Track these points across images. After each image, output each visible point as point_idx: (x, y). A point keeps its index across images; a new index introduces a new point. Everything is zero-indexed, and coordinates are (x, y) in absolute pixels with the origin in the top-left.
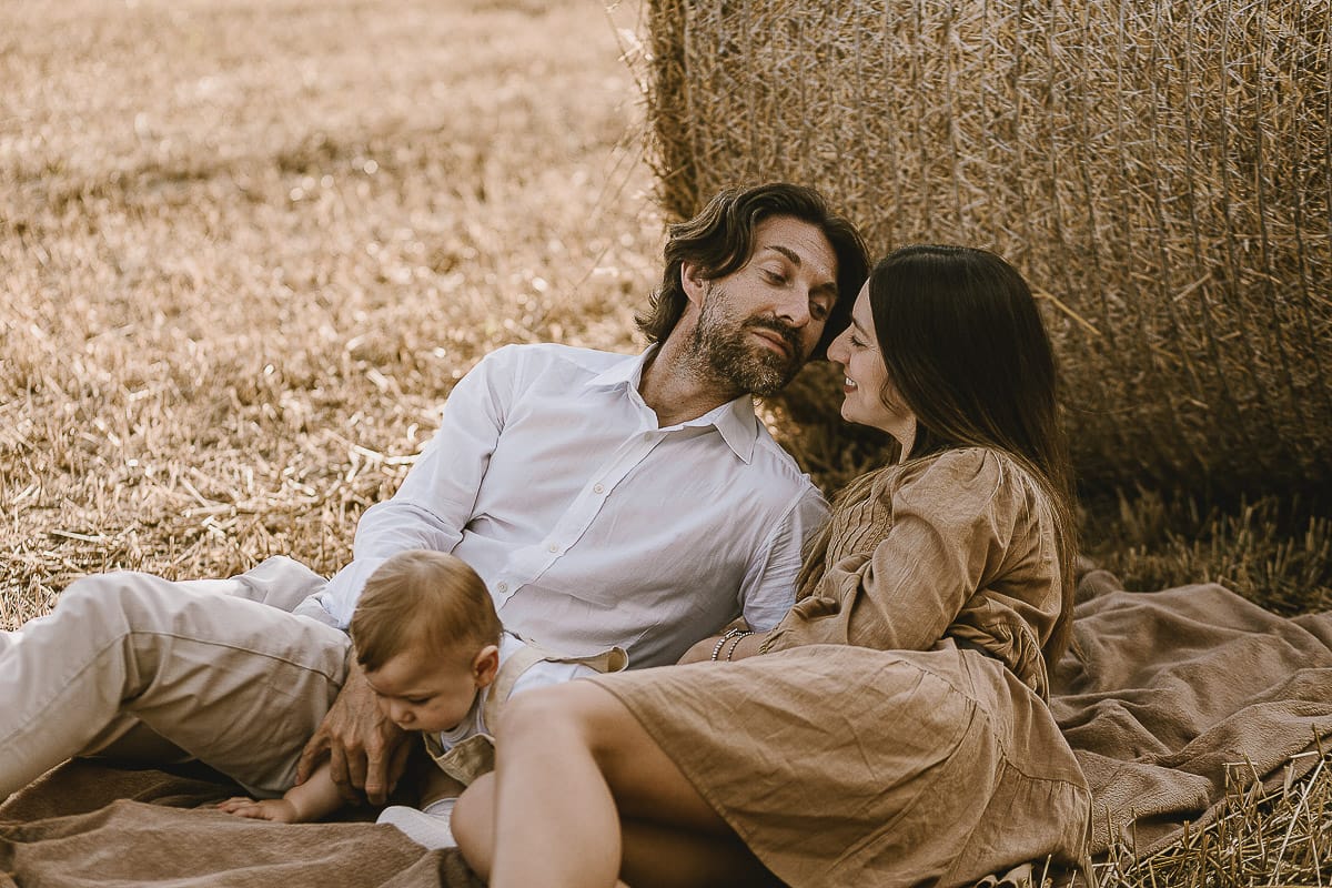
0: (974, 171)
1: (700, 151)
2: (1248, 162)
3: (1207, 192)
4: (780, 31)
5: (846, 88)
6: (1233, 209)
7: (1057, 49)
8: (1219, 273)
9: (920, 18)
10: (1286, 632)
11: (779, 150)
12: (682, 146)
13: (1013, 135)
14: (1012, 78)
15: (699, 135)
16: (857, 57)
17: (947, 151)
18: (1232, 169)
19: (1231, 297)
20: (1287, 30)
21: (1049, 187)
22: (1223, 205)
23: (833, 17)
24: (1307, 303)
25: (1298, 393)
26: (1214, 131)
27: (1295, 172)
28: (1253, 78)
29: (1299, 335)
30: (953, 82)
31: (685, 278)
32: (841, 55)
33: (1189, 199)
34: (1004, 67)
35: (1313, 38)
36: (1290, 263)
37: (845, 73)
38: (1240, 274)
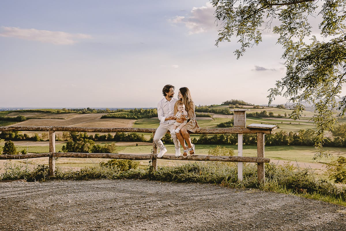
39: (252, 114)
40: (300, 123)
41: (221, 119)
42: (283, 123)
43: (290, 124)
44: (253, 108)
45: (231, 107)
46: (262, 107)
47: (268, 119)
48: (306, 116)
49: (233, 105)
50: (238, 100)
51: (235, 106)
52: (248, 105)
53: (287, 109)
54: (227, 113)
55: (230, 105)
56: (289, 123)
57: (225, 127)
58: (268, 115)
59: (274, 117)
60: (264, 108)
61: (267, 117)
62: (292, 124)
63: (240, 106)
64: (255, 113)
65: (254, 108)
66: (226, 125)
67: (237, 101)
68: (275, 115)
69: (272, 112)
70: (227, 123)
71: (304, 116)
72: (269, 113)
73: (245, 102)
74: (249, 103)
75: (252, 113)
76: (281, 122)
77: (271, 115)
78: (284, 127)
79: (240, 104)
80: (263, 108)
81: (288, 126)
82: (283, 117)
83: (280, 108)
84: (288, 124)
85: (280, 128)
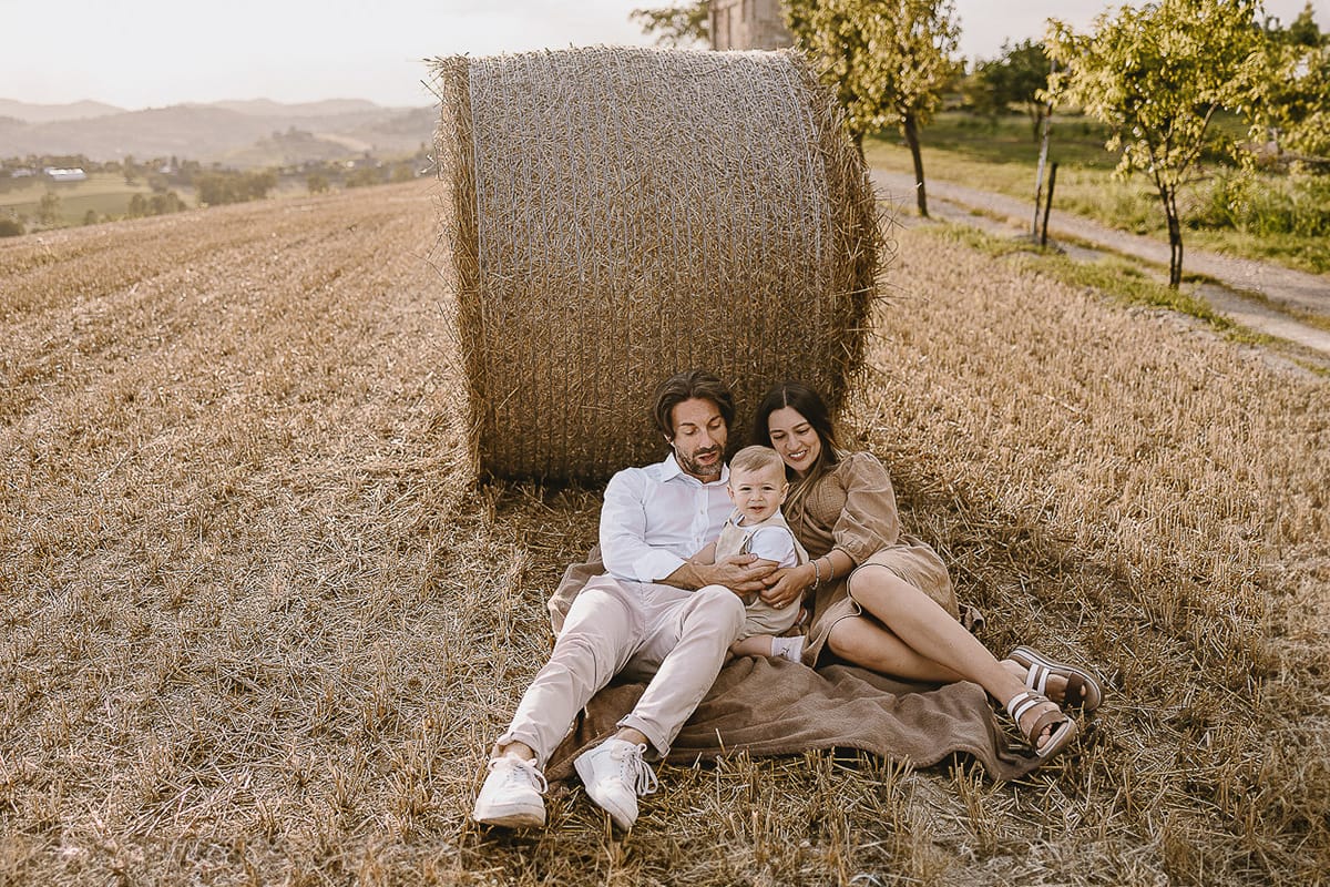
0: (638, 352)
1: (489, 363)
2: (758, 332)
3: (742, 346)
4: (537, 304)
5: (575, 326)
6: (751, 351)
7: (678, 296)
8: (742, 377)
9: (614, 291)
12: (481, 363)
13: (659, 335)
14: (659, 311)
15: (489, 355)
16: (581, 311)
17: (626, 346)
18: (752, 335)
19: (744, 386)
20: (774, 278)
21: (673, 354)
22: (747, 350)
23: (568, 295)
26: (746, 321)
27: (777, 334)
28: (762, 298)
30: (631, 316)
32: (572, 311)
33: (734, 350)
34: (654, 308)
35: (784, 280)
36: (771, 369)
37: (574, 319)
38: (750, 376)
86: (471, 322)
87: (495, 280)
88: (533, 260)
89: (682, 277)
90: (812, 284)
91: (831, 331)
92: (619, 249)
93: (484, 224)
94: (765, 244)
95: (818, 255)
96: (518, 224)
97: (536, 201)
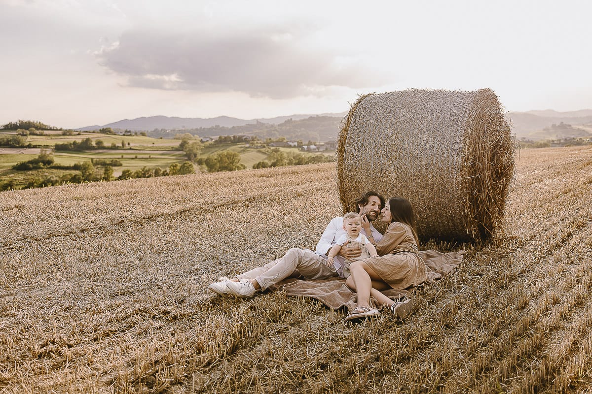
0: (390, 193)
1: (346, 192)
2: (432, 189)
3: (426, 194)
4: (359, 173)
7: (403, 174)
8: (428, 206)
9: (382, 171)
10: (445, 255)
11: (359, 191)
12: (343, 191)
13: (396, 187)
14: (396, 179)
15: (346, 189)
16: (372, 177)
17: (386, 190)
18: (430, 190)
19: (430, 209)
20: (438, 170)
22: (429, 196)
23: (368, 171)
24: (441, 209)
25: (439, 223)
26: (427, 185)
27: (439, 191)
28: (433, 177)
29: (440, 214)
30: (387, 180)
31: (359, 206)
32: (369, 177)
33: (424, 195)
35: (441, 172)
36: (438, 204)
37: (370, 179)
38: (431, 206)
39: (66, 145)
40: (152, 156)
41: (12, 156)
42: (125, 156)
43: (136, 158)
44: (61, 134)
45: (22, 133)
46: (77, 133)
47: (97, 151)
48: (154, 145)
49: (26, 129)
50: (32, 121)
51: (28, 132)
52: (51, 129)
53: (119, 135)
54: (18, 145)
55: (20, 131)
56: (134, 156)
57: (30, 169)
58: (95, 145)
59: (104, 148)
60: (82, 133)
61: (93, 148)
62: (139, 159)
63: (38, 132)
64: (72, 143)
65: (64, 134)
66: (31, 166)
67: (29, 122)
68: (106, 144)
69: (101, 139)
70: (30, 162)
71: (151, 145)
72: (95, 143)
73: (45, 124)
74: (52, 126)
75: (66, 143)
76: (120, 156)
77: (100, 146)
78: (129, 163)
79: (37, 128)
80: (79, 134)
81: (133, 161)
82: (120, 147)
83: (108, 134)
84: (133, 159)
85: (124, 165)
86: (341, 177)
87: (348, 164)
88: (358, 159)
89: (404, 168)
90: (452, 173)
91: (460, 192)
92: (384, 157)
93: (347, 147)
94: (435, 158)
95: (455, 163)
96: (356, 147)
97: (363, 140)
